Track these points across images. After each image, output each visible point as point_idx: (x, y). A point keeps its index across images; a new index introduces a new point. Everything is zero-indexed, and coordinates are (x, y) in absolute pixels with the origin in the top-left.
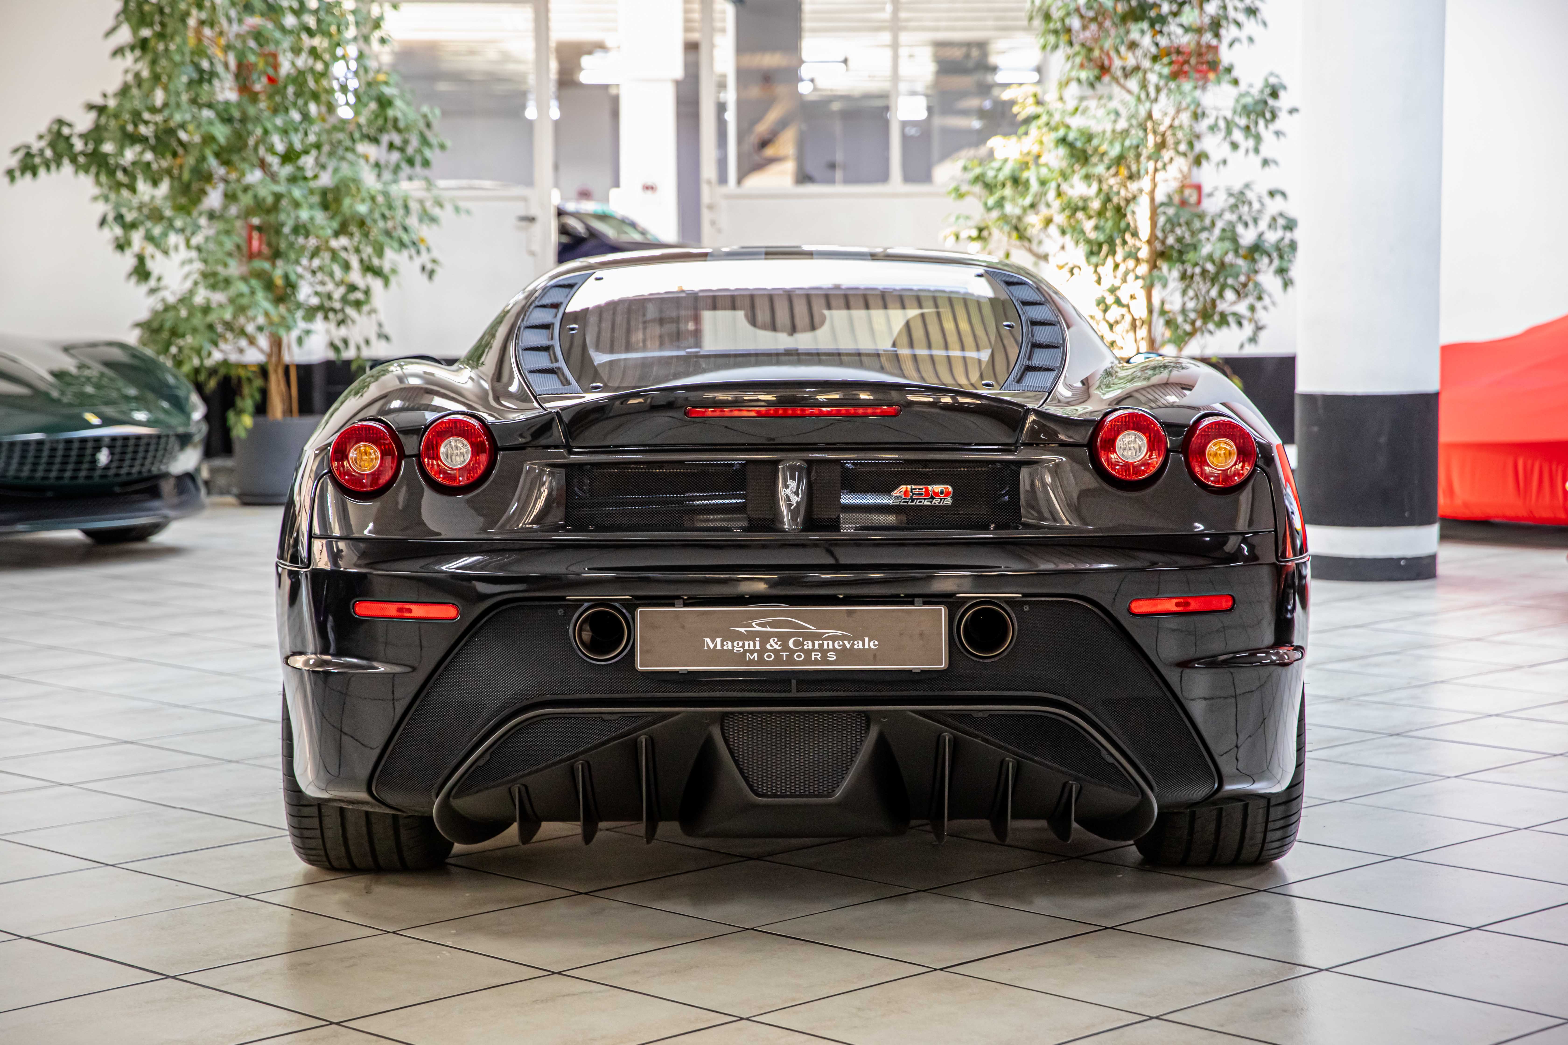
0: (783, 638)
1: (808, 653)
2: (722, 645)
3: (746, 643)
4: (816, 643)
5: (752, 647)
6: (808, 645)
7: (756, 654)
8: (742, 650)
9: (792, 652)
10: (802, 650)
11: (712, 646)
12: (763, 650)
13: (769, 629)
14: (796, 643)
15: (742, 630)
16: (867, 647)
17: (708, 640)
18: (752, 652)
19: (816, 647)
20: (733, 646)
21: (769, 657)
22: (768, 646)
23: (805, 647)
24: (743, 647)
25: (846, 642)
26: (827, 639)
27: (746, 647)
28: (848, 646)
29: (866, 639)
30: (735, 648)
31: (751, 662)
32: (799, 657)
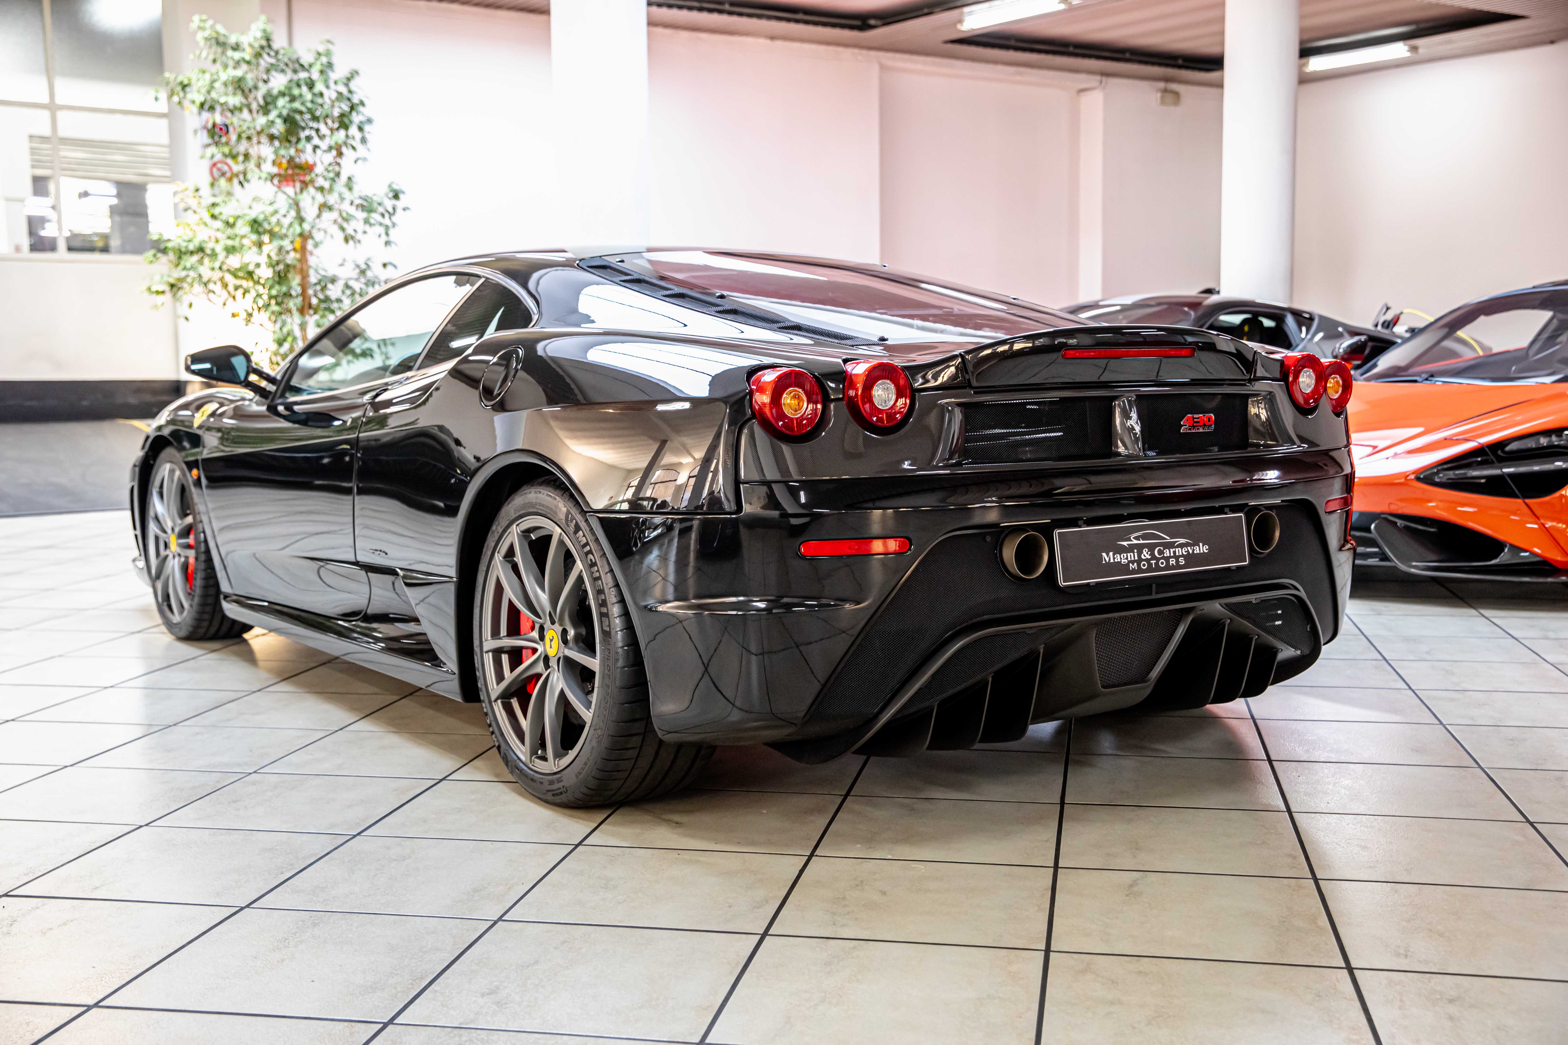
0: (1151, 548)
1: (1167, 559)
2: (1114, 559)
3: (1129, 554)
4: (1172, 550)
5: (1133, 559)
6: (1167, 553)
7: (1135, 564)
8: (1126, 561)
9: (1158, 560)
10: (1163, 558)
11: (1107, 560)
12: (1140, 560)
13: (1142, 542)
14: (1160, 552)
15: (1125, 543)
16: (1202, 551)
17: (1104, 554)
18: (1133, 562)
19: (1172, 555)
20: (1121, 559)
21: (1144, 566)
22: (1143, 557)
23: (1165, 555)
24: (1127, 558)
25: (1189, 548)
26: (1178, 546)
27: (1129, 559)
28: (1191, 552)
29: (1201, 544)
30: (1123, 561)
31: (1134, 572)
32: (1162, 564)
